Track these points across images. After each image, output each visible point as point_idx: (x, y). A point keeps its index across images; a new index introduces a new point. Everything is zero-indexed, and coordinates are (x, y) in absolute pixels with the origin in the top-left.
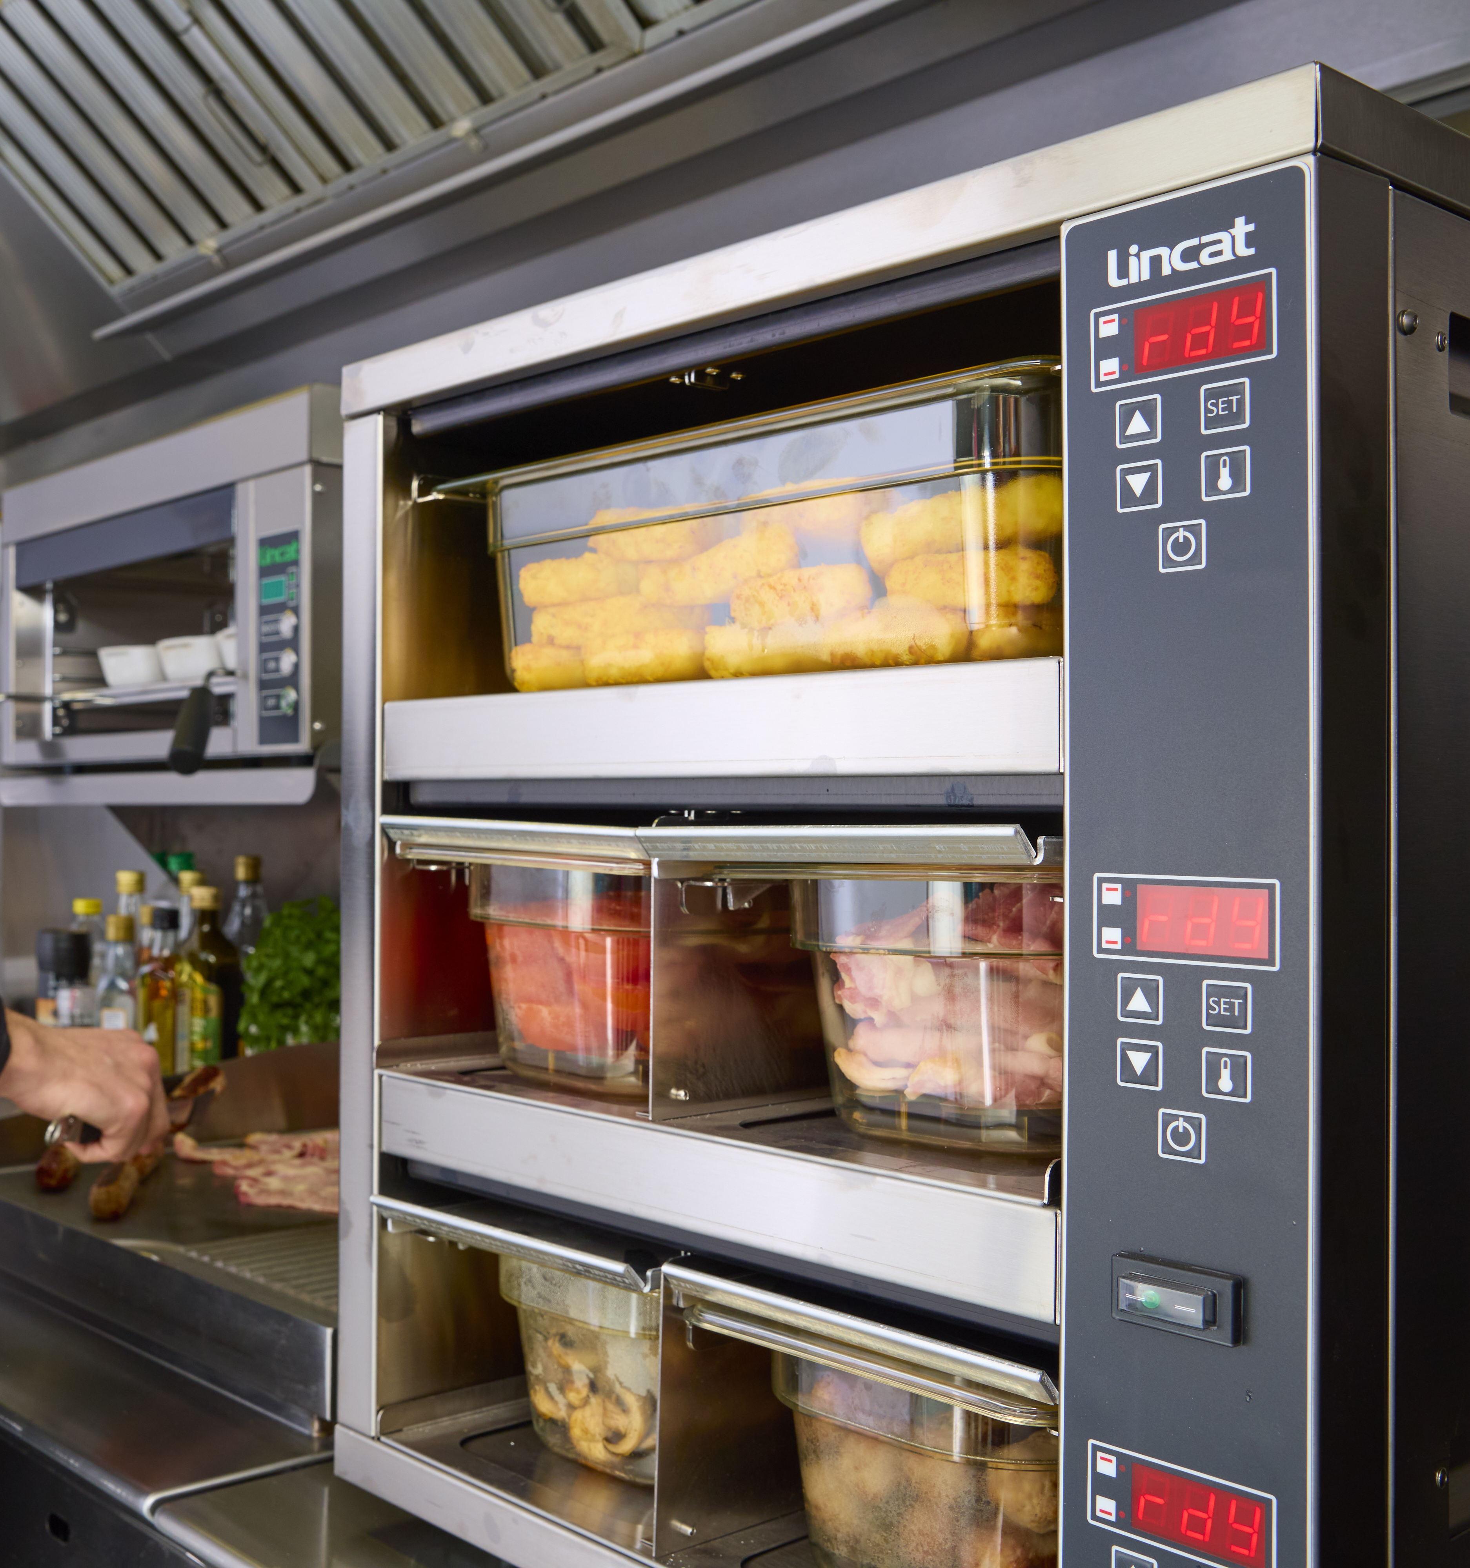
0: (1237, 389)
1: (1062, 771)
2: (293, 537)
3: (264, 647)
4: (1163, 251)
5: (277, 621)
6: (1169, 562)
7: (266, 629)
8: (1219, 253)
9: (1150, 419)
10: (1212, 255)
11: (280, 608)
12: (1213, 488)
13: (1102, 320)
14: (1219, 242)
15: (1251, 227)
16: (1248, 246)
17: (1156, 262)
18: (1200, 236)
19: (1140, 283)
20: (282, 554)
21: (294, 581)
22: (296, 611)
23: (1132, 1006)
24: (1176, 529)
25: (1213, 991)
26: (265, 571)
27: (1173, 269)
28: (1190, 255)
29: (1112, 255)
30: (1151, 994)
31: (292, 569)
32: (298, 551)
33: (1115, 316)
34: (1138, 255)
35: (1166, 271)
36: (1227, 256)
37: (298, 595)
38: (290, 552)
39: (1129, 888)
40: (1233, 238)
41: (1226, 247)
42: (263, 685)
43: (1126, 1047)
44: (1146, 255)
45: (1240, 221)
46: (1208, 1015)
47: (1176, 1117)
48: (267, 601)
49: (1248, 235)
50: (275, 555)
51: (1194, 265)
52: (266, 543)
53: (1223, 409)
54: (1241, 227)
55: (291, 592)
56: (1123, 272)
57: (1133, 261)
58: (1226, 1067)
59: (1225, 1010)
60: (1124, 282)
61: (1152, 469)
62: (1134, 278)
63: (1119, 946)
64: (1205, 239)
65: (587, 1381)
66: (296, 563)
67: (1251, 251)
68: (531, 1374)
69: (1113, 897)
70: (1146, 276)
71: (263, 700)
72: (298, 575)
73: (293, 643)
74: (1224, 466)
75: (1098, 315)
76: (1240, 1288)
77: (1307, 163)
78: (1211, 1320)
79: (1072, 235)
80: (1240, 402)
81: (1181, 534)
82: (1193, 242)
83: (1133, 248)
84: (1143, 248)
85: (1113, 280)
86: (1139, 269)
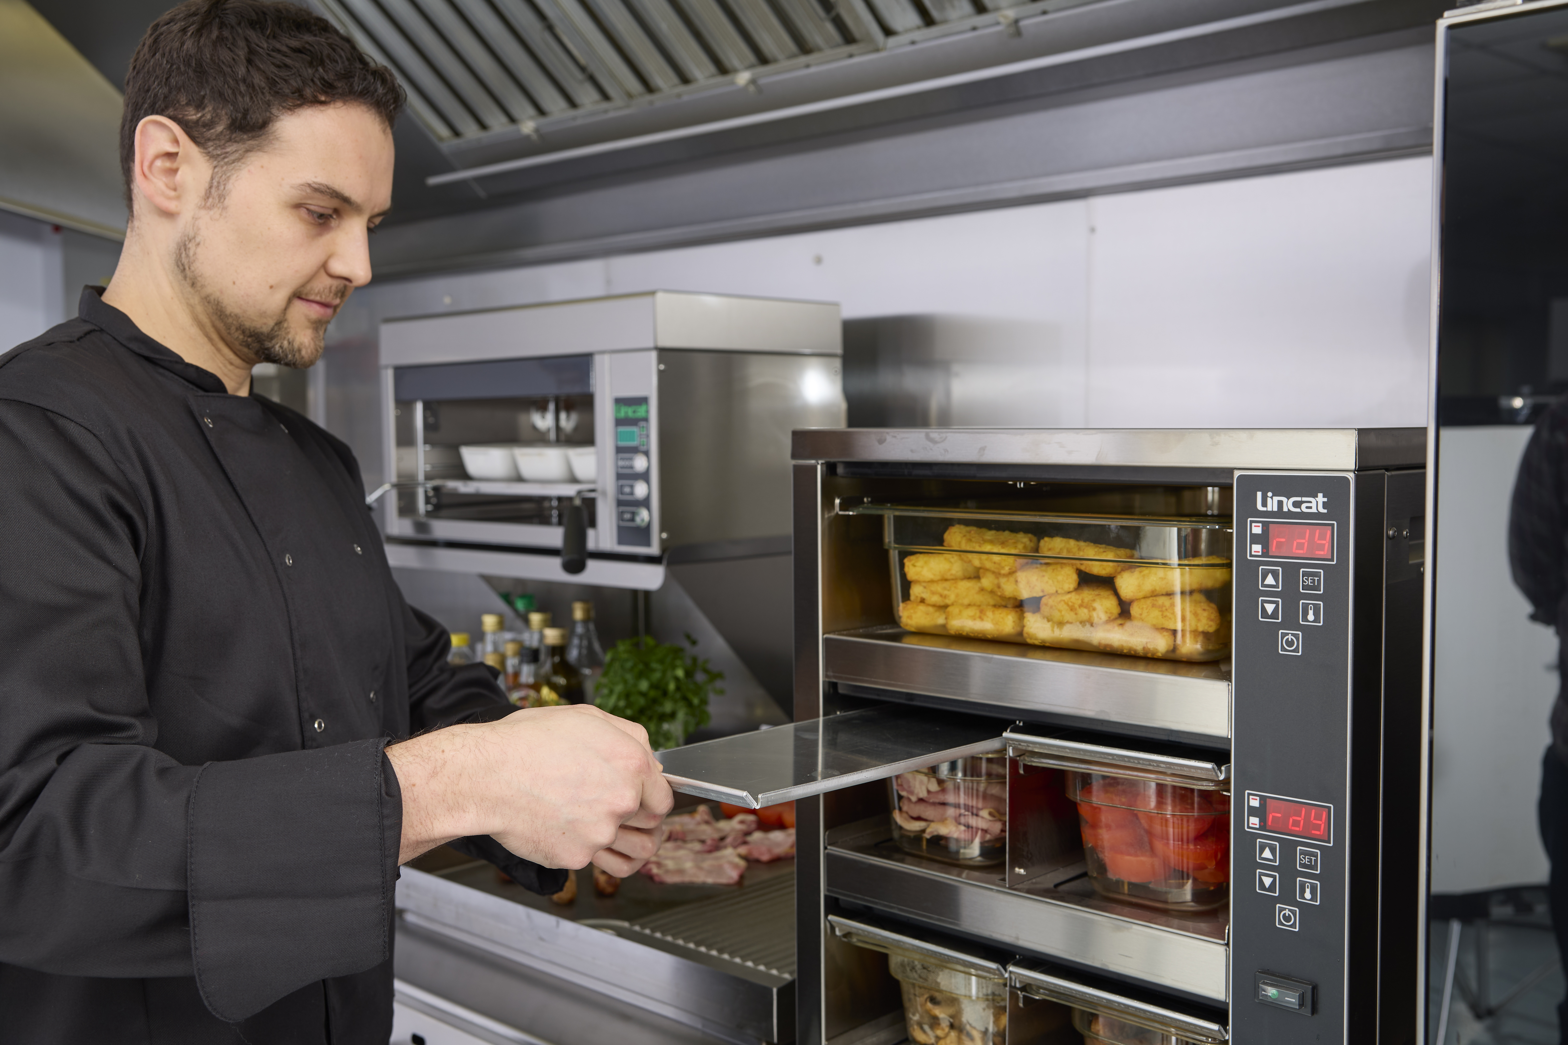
0: (1317, 575)
1: (1229, 737)
2: (643, 401)
3: (620, 476)
4: (1284, 499)
5: (631, 459)
6: (1283, 649)
7: (621, 463)
8: (1310, 508)
9: (1276, 578)
10: (1307, 508)
11: (635, 450)
12: (1305, 618)
13: (1253, 524)
14: (1310, 502)
15: (1325, 500)
16: (1324, 508)
17: (1280, 503)
18: (1302, 496)
19: (1272, 512)
20: (634, 412)
21: (645, 433)
22: (647, 453)
23: (1264, 855)
24: (1288, 634)
25: (1302, 853)
26: (620, 422)
27: (1288, 509)
28: (1297, 504)
29: (1259, 494)
30: (1273, 850)
31: (642, 424)
32: (647, 412)
33: (1260, 525)
34: (1272, 498)
35: (1285, 509)
36: (1314, 510)
37: (648, 443)
38: (641, 411)
39: (1263, 799)
40: (1317, 502)
41: (1314, 505)
42: (620, 503)
43: (1261, 874)
44: (1276, 499)
45: (1320, 495)
46: (1300, 863)
47: (1285, 909)
48: (622, 444)
49: (1324, 502)
50: (627, 412)
51: (1298, 510)
52: (620, 402)
53: (1311, 583)
54: (1321, 499)
55: (642, 440)
56: (1264, 504)
57: (1269, 500)
58: (1308, 888)
59: (1308, 861)
60: (1264, 509)
61: (1276, 603)
62: (1269, 509)
63: (1257, 826)
64: (1304, 499)
65: (948, 1024)
66: (646, 420)
67: (1325, 511)
68: (911, 1019)
69: (1255, 803)
70: (1275, 509)
71: (620, 516)
72: (648, 429)
73: (645, 476)
74: (1311, 609)
75: (1251, 522)
76: (1315, 989)
77: (1351, 476)
78: (1302, 1004)
79: (1240, 477)
80: (1319, 581)
81: (1290, 637)
82: (1299, 499)
83: (1270, 494)
84: (1274, 495)
85: (1260, 507)
86: (1272, 505)
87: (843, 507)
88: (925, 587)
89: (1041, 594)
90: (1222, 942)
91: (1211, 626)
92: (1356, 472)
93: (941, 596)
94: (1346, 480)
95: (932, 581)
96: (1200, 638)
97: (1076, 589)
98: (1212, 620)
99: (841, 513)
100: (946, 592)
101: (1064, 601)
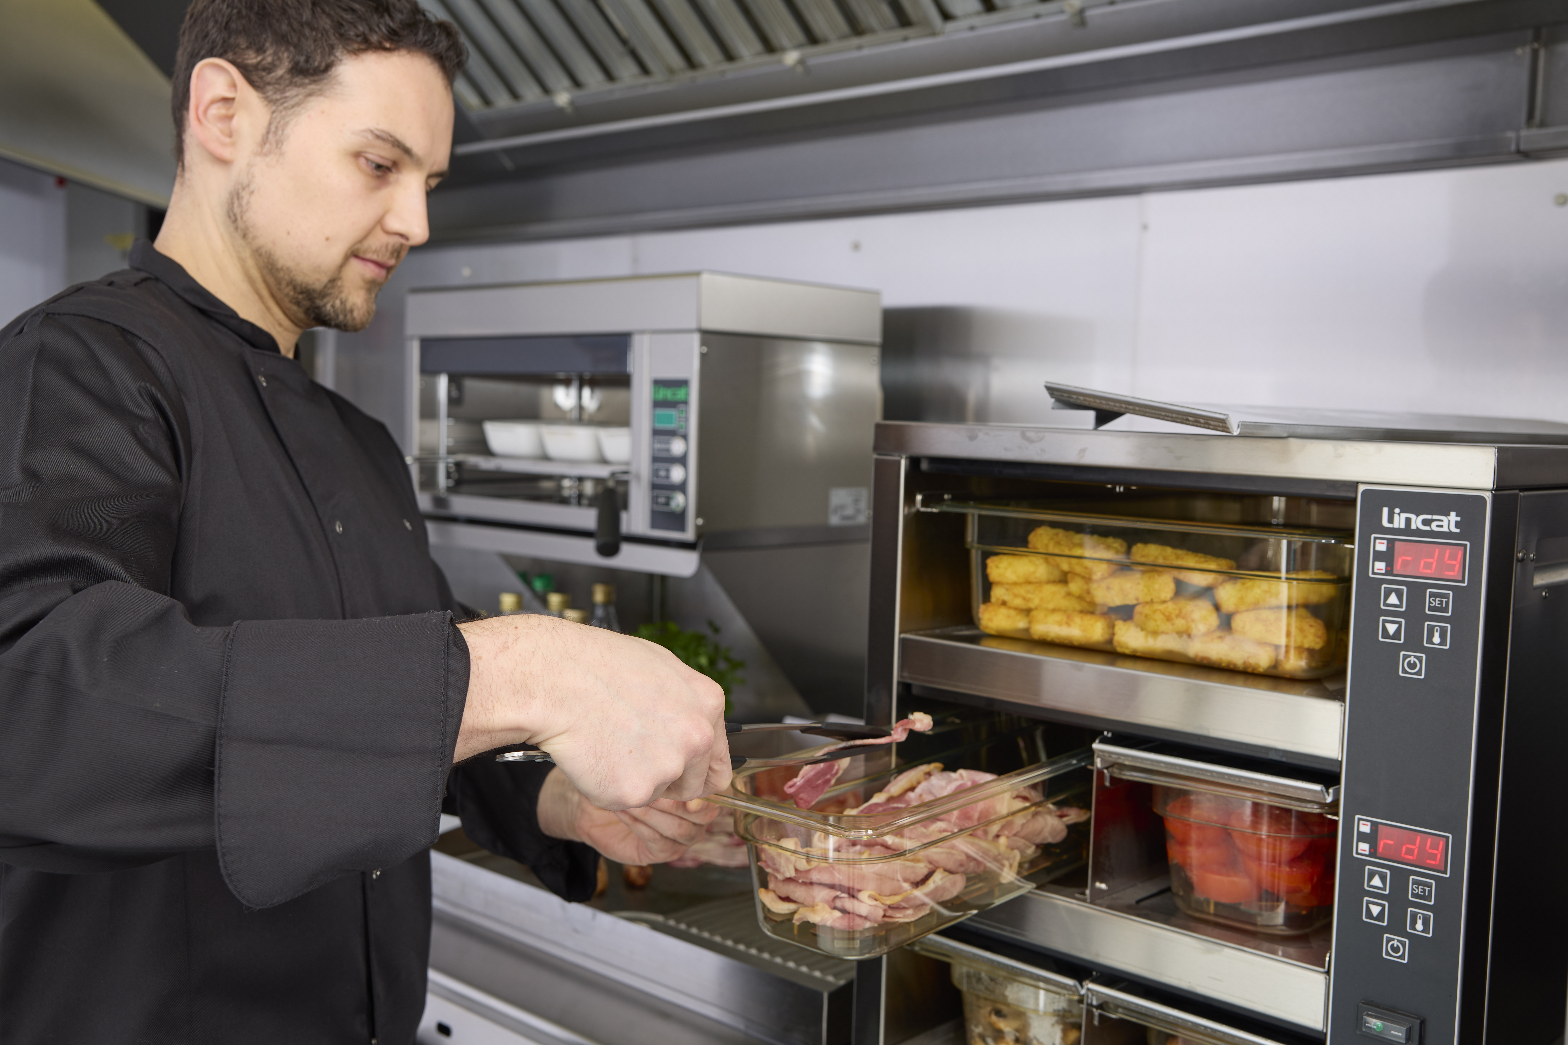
0: (1446, 596)
1: (1340, 759)
2: (683, 383)
3: (655, 459)
4: (1412, 516)
5: (668, 443)
6: (1404, 671)
7: (658, 446)
8: (1442, 526)
9: (1400, 597)
10: (1438, 526)
11: (672, 433)
12: (1430, 641)
13: (1378, 541)
14: (1442, 521)
15: (1459, 519)
16: (1457, 527)
17: (1408, 521)
18: (1432, 514)
19: (1399, 529)
20: (674, 394)
21: (684, 415)
22: (685, 437)
23: (1373, 883)
24: (1410, 656)
25: (1415, 882)
26: (657, 404)
27: (1417, 527)
28: (1426, 522)
29: (1385, 511)
30: (1383, 878)
31: (682, 407)
32: (687, 394)
33: (1385, 542)
34: (1399, 514)
35: (1413, 527)
36: (1445, 529)
37: (687, 427)
38: (680, 394)
39: (1374, 825)
40: (1449, 521)
41: (1445, 524)
42: (655, 487)
43: (1368, 902)
44: (1404, 516)
45: (1453, 514)
46: (1412, 893)
47: (1393, 940)
48: (661, 426)
49: (1457, 522)
50: (666, 394)
51: (1427, 528)
52: (659, 383)
53: (1438, 604)
54: (1453, 517)
55: (681, 423)
56: (1391, 520)
57: (1396, 517)
58: (1420, 919)
59: (1421, 892)
60: (1390, 526)
61: (1399, 623)
62: (1396, 525)
63: (1367, 853)
64: (1435, 517)
65: (1013, 1037)
66: (685, 402)
67: (1458, 531)
68: (972, 1031)
69: (1366, 828)
70: (1403, 526)
71: (654, 500)
72: (687, 412)
73: (682, 460)
74: (1437, 631)
75: (1375, 538)
76: (1423, 1023)
77: (1488, 496)
78: (1408, 1038)
79: (1365, 492)
80: (1447, 603)
81: (1412, 659)
82: (1429, 517)
83: (1397, 510)
84: (1402, 511)
85: (1385, 523)
86: (1399, 521)
87: (924, 503)
88: (1007, 590)
89: (1134, 602)
90: (1321, 970)
91: (1317, 643)
92: (1493, 492)
93: (1024, 599)
94: (1483, 499)
95: (1015, 584)
96: (1305, 655)
97: (1172, 599)
98: (1319, 637)
99: (923, 510)
100: (1029, 596)
101: (1160, 610)
